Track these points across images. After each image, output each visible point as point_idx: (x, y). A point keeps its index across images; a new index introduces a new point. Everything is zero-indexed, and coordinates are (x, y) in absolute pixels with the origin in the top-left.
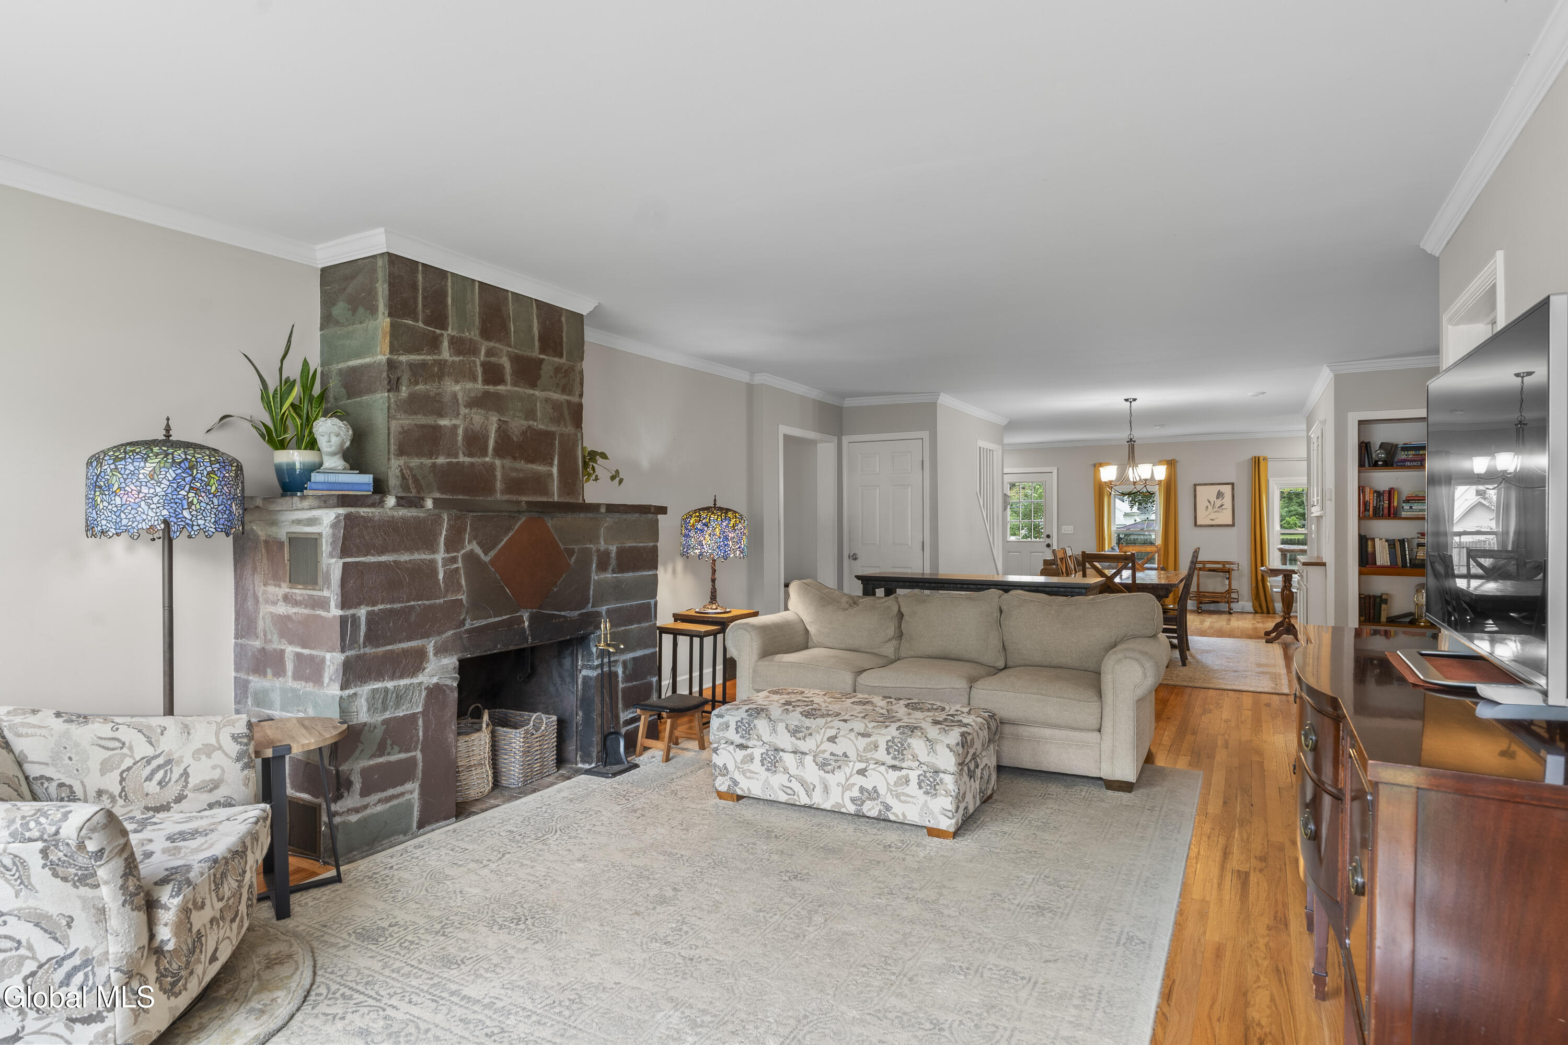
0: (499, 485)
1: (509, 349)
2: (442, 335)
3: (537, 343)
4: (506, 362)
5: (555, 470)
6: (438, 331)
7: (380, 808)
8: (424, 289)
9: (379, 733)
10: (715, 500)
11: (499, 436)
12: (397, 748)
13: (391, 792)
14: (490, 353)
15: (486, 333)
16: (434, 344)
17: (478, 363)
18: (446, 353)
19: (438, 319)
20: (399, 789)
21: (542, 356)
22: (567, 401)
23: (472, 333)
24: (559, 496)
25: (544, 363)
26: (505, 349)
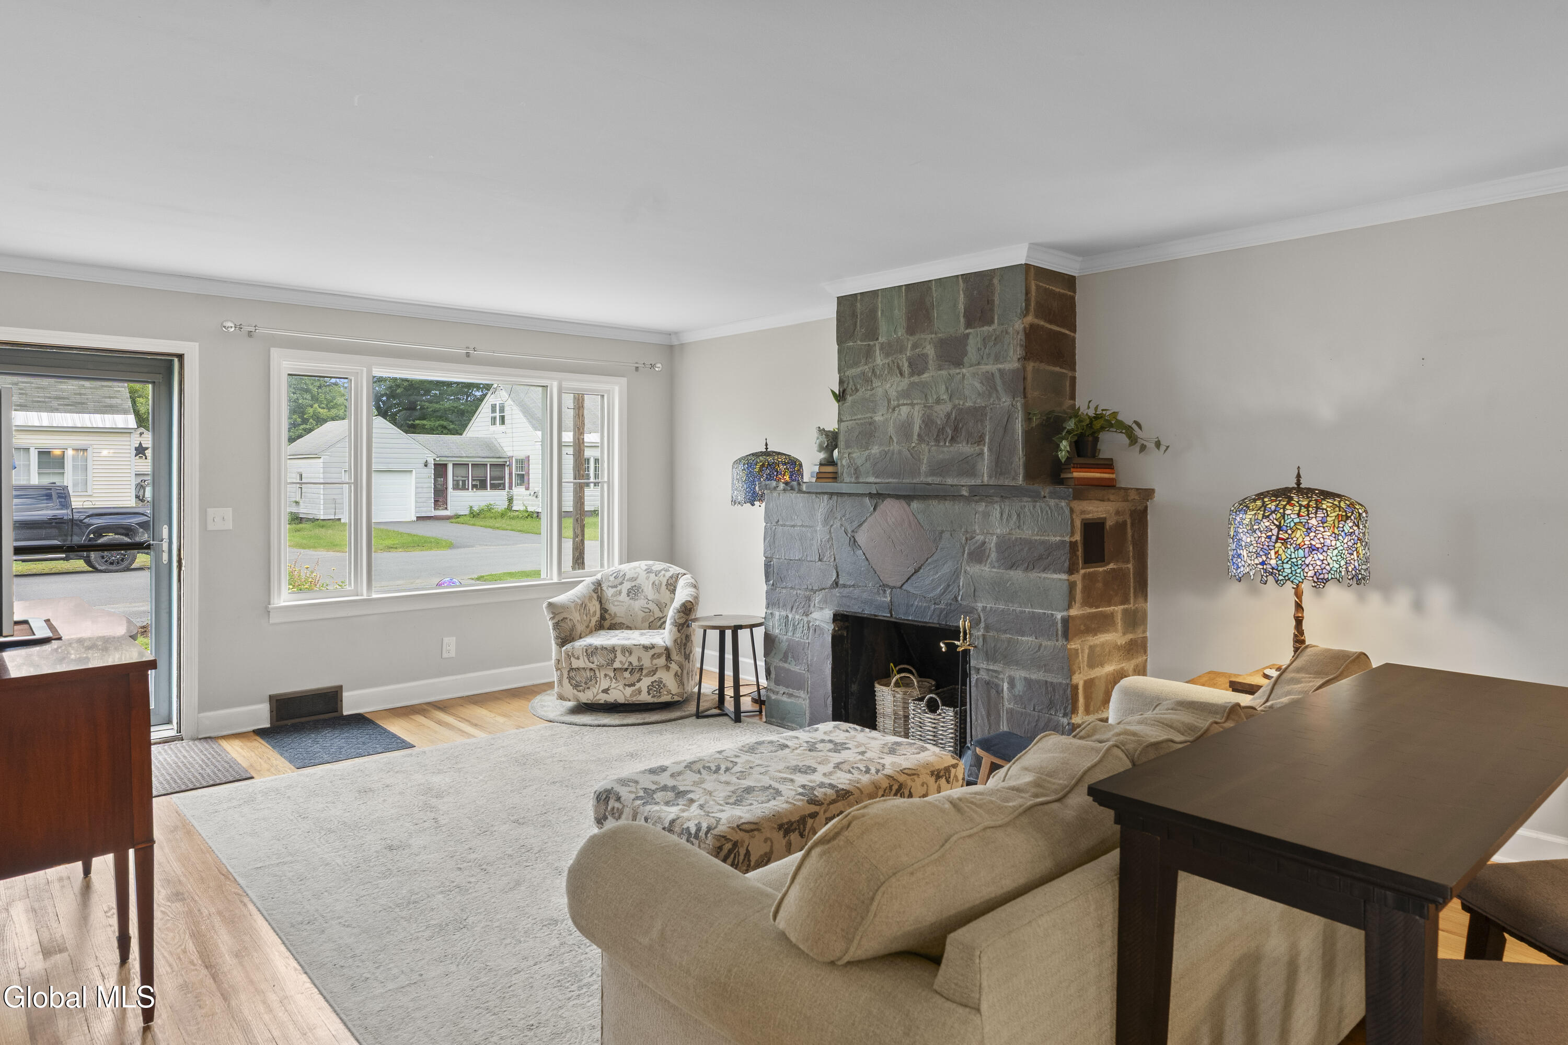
0: (924, 468)
1: (933, 336)
2: (875, 345)
3: (962, 320)
4: (930, 351)
5: (986, 449)
6: (871, 343)
7: (785, 698)
8: (861, 314)
9: (784, 646)
10: (1299, 476)
11: (923, 421)
12: (793, 663)
13: (791, 691)
14: (915, 346)
15: (911, 331)
16: (868, 354)
17: (904, 360)
18: (879, 360)
19: (872, 334)
20: (796, 692)
21: (967, 331)
22: (1000, 370)
23: (900, 334)
24: (990, 477)
25: (971, 337)
26: (929, 337)
